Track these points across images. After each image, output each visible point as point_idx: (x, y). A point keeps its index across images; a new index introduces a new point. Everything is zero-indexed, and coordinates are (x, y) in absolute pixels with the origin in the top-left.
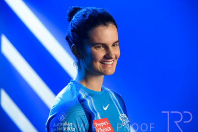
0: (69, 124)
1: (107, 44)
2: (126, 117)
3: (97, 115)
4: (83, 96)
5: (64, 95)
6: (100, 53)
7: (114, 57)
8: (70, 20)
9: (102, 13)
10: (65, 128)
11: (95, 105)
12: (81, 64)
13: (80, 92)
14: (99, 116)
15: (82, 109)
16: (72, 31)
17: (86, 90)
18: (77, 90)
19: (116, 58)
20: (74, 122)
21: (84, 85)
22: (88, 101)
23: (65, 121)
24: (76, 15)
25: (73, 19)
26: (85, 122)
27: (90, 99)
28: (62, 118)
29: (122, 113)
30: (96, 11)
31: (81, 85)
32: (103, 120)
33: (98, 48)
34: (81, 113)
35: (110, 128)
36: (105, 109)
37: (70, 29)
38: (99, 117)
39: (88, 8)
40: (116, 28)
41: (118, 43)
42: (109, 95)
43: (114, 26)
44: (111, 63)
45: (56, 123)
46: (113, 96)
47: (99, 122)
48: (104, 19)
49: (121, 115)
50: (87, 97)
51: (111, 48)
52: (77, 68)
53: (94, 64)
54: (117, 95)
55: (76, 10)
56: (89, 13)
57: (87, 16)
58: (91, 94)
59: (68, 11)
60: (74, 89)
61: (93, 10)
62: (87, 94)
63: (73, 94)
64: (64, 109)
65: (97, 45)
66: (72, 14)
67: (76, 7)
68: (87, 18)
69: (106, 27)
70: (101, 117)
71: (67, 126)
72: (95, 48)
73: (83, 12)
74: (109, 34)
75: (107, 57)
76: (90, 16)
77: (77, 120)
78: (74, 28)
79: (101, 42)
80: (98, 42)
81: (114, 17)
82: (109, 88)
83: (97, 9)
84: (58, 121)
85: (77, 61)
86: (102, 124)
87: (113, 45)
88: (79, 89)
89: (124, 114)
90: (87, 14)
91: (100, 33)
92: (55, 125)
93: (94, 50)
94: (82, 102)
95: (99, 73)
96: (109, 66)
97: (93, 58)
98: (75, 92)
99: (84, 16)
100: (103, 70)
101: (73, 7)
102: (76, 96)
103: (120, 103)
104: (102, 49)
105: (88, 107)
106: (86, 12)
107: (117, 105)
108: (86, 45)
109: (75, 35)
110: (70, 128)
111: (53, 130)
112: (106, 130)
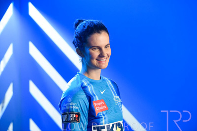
0: (74, 104)
1: (101, 47)
2: (119, 98)
4: (85, 84)
5: (72, 83)
6: (96, 53)
7: (106, 55)
9: (97, 24)
10: (71, 107)
11: (95, 90)
13: (83, 81)
15: (84, 93)
16: (76, 37)
17: (88, 79)
18: (81, 80)
19: (108, 56)
20: (78, 102)
21: (86, 76)
22: (89, 88)
23: (72, 102)
26: (86, 102)
28: (69, 100)
29: (115, 95)
30: (92, 22)
32: (100, 101)
33: (94, 50)
34: (83, 96)
35: (105, 106)
36: (102, 93)
39: (88, 21)
40: (107, 35)
41: (109, 46)
42: (106, 83)
43: (106, 33)
44: (104, 60)
46: (109, 83)
47: (97, 102)
48: (98, 28)
49: (115, 97)
50: (88, 84)
51: (104, 49)
53: (92, 61)
55: (80, 21)
56: (87, 24)
57: (86, 27)
58: (92, 83)
59: (74, 23)
60: (79, 79)
61: (91, 22)
62: (88, 82)
63: (78, 83)
64: (71, 94)
65: (94, 48)
66: (77, 25)
67: (80, 19)
69: (99, 34)
71: (72, 106)
74: (102, 39)
75: (101, 56)
76: (88, 26)
77: (80, 101)
78: (78, 36)
80: (94, 45)
83: (94, 21)
84: (66, 102)
86: (100, 104)
87: (106, 47)
88: (83, 78)
89: (117, 96)
91: (95, 39)
92: (64, 105)
93: (92, 51)
94: (84, 88)
95: (96, 68)
96: (103, 62)
97: (91, 57)
98: (80, 81)
99: (84, 27)
100: (98, 65)
101: (78, 19)
103: (115, 88)
104: (97, 50)
105: (89, 92)
106: (85, 24)
107: (112, 90)
108: (86, 48)
109: (78, 40)
110: (75, 107)
111: (63, 109)
112: (102, 108)
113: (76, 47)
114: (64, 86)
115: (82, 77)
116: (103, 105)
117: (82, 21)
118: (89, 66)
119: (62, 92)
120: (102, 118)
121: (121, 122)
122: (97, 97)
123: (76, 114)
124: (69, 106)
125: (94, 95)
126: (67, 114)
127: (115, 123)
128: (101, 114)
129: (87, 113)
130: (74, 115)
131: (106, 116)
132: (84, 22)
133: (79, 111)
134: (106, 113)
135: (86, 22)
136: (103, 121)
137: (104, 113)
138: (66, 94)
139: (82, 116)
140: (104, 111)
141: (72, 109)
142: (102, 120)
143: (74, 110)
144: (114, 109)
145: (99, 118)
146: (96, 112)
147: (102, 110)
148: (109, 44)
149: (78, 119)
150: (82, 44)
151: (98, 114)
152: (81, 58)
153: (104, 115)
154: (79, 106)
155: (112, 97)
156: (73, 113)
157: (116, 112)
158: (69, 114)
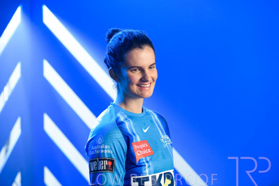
0: (106, 147)
2: (168, 138)
3: (136, 138)
4: (122, 119)
5: (103, 118)
6: (137, 76)
7: (150, 79)
9: (138, 36)
10: (102, 151)
11: (135, 127)
13: (119, 115)
15: (120, 132)
16: (108, 54)
17: (126, 113)
18: (116, 113)
19: (154, 80)
20: (111, 144)
21: (123, 107)
22: (127, 124)
23: (103, 143)
26: (122, 144)
27: (129, 121)
28: (99, 140)
29: (164, 135)
30: (132, 33)
32: (143, 142)
33: (134, 71)
34: (119, 135)
35: (149, 150)
36: (145, 131)
37: (107, 52)
38: (139, 139)
39: (125, 31)
40: (152, 51)
41: (155, 66)
43: (151, 48)
44: (148, 86)
45: (94, 146)
46: (155, 117)
47: (138, 144)
48: (140, 41)
49: (162, 137)
51: (147, 71)
52: (116, 91)
53: (131, 87)
54: (160, 117)
55: (115, 32)
56: (124, 35)
57: (123, 40)
58: (131, 117)
59: (107, 34)
60: (113, 112)
61: (129, 33)
62: (126, 116)
63: (111, 117)
64: (102, 132)
65: (133, 69)
66: (110, 36)
67: (115, 28)
68: (122, 42)
69: (140, 50)
71: (104, 149)
72: (131, 71)
74: (145, 57)
75: (144, 80)
76: (126, 39)
78: (111, 52)
79: (136, 65)
80: (133, 65)
82: (150, 109)
83: (134, 31)
84: (96, 144)
87: (150, 68)
88: (119, 111)
89: (166, 136)
91: (135, 56)
92: (93, 148)
94: (120, 124)
95: (137, 96)
97: (130, 82)
98: (114, 114)
99: (120, 39)
100: (140, 93)
101: (111, 29)
102: (114, 119)
103: (163, 124)
104: (138, 72)
105: (126, 129)
107: (159, 127)
108: (122, 69)
109: (112, 58)
110: (107, 151)
111: (91, 153)
112: (145, 152)
113: (109, 67)
114: (92, 122)
115: (117, 109)
116: (146, 148)
117: (117, 31)
118: (127, 95)
119: (89, 130)
120: (145, 165)
121: (172, 171)
122: (138, 137)
123: (108, 160)
124: (100, 149)
125: (134, 134)
126: (96, 160)
127: (163, 173)
128: (144, 161)
129: (124, 159)
130: (106, 163)
131: (150, 163)
132: (120, 33)
133: (113, 157)
134: (151, 160)
135: (122, 33)
136: (147, 171)
137: (148, 159)
138: (94, 132)
139: (117, 163)
140: (148, 156)
141: (104, 153)
142: (145, 169)
143: (106, 156)
144: (162, 153)
145: (141, 166)
146: (137, 157)
147: (145, 155)
148: (154, 64)
149: (111, 168)
150: (117, 63)
151: (140, 161)
152: (116, 83)
153: (147, 162)
154: (113, 149)
155: (159, 137)
156: (105, 160)
157: (164, 158)
158: (100, 160)
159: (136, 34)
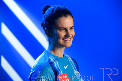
0: (43, 78)
1: (67, 28)
3: (60, 72)
4: (52, 60)
6: (63, 34)
8: (44, 13)
10: (40, 80)
11: (59, 65)
12: (51, 40)
13: (50, 58)
14: (61, 72)
15: (51, 68)
16: (45, 20)
17: (54, 56)
18: (48, 57)
19: (72, 37)
21: (52, 53)
22: (55, 63)
23: (41, 75)
24: (47, 10)
25: (46, 13)
27: (56, 62)
29: (76, 70)
30: (60, 8)
31: (50, 53)
33: (61, 31)
34: (50, 70)
36: (66, 68)
37: (44, 19)
39: (55, 6)
40: (72, 18)
41: (73, 28)
42: (68, 59)
43: (71, 17)
44: (69, 40)
45: (35, 77)
46: (70, 60)
48: (65, 13)
50: (54, 60)
52: (48, 43)
53: (59, 40)
57: (55, 11)
58: (57, 59)
59: (43, 8)
60: (46, 55)
61: (58, 7)
63: (46, 59)
64: (40, 68)
65: (60, 29)
67: (48, 5)
68: (54, 12)
69: (65, 18)
70: (63, 73)
72: (60, 30)
73: (52, 8)
74: (68, 22)
75: (67, 36)
76: (56, 10)
77: (48, 75)
78: (46, 18)
80: (61, 27)
81: (71, 12)
82: (68, 55)
84: (36, 76)
85: (48, 38)
86: (64, 77)
87: (70, 29)
88: (50, 55)
89: (77, 71)
90: (54, 10)
93: (59, 32)
94: (51, 64)
95: (61, 46)
96: (68, 42)
97: (58, 37)
99: (53, 11)
100: (64, 44)
101: (46, 5)
102: (47, 60)
104: (64, 31)
105: (55, 67)
106: (53, 8)
107: (73, 66)
108: (54, 29)
109: (47, 22)
113: (44, 28)
115: (48, 54)
124: (38, 79)
125: (59, 70)
154: (47, 79)
159: (62, 8)
